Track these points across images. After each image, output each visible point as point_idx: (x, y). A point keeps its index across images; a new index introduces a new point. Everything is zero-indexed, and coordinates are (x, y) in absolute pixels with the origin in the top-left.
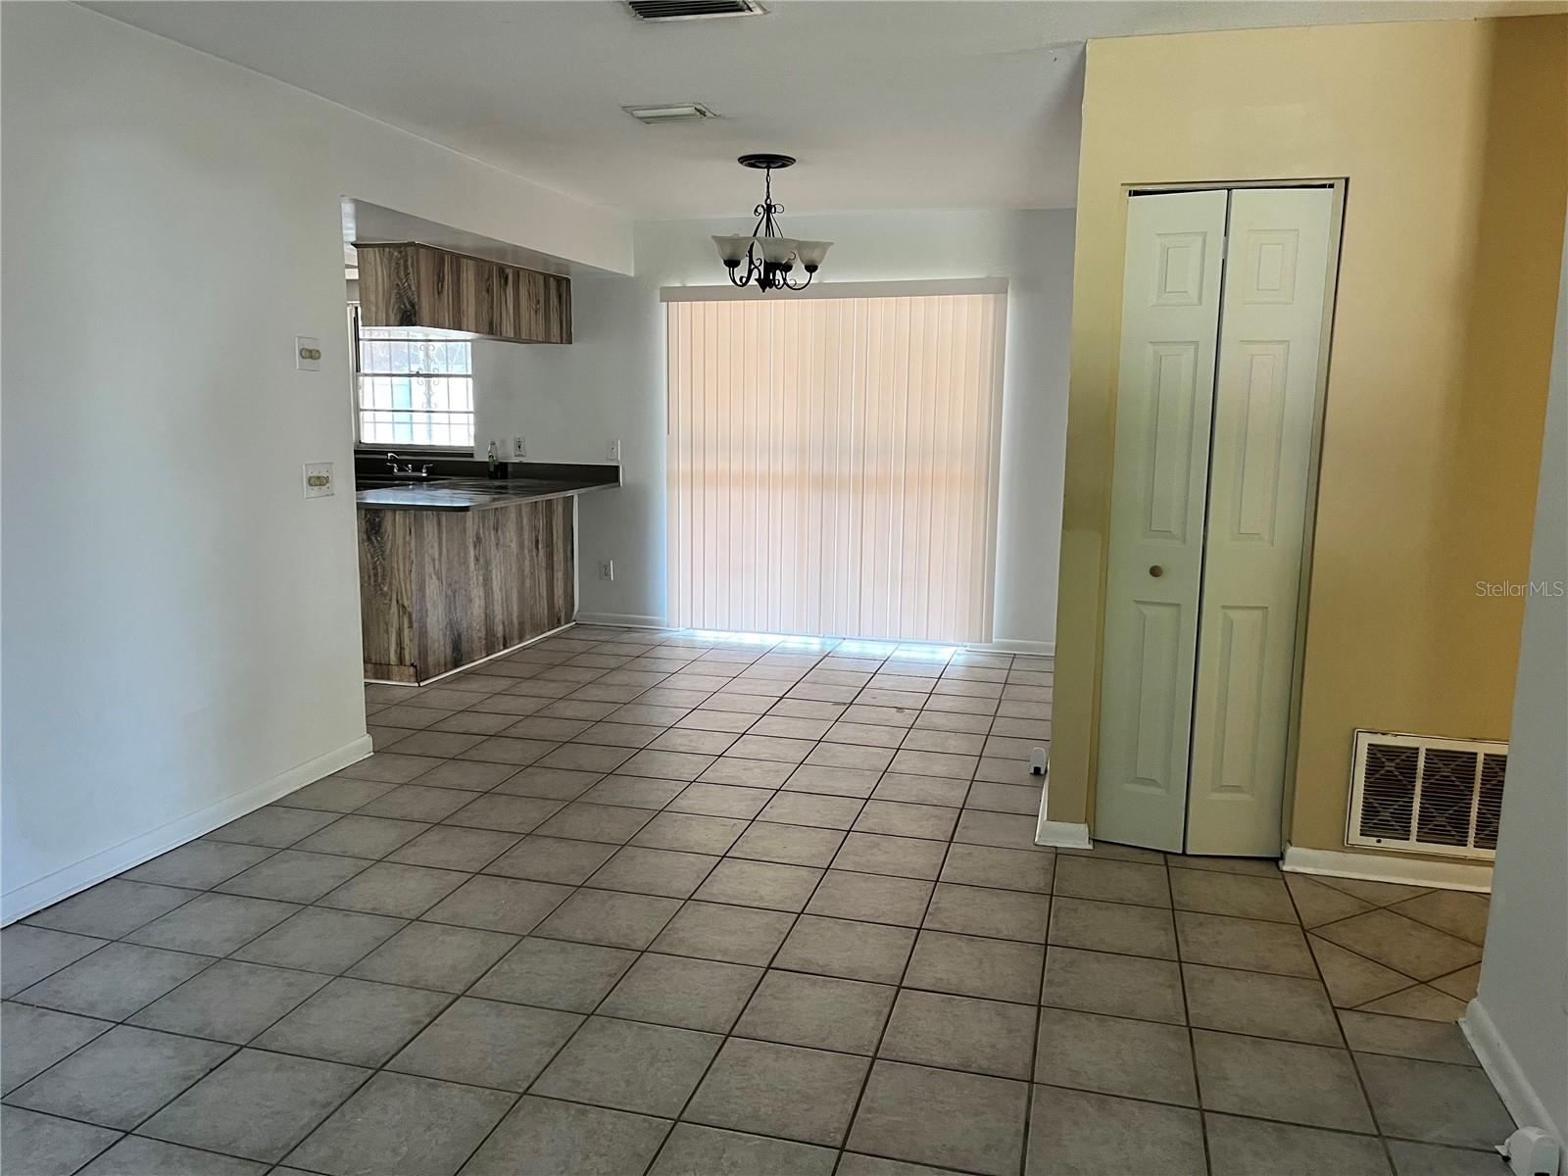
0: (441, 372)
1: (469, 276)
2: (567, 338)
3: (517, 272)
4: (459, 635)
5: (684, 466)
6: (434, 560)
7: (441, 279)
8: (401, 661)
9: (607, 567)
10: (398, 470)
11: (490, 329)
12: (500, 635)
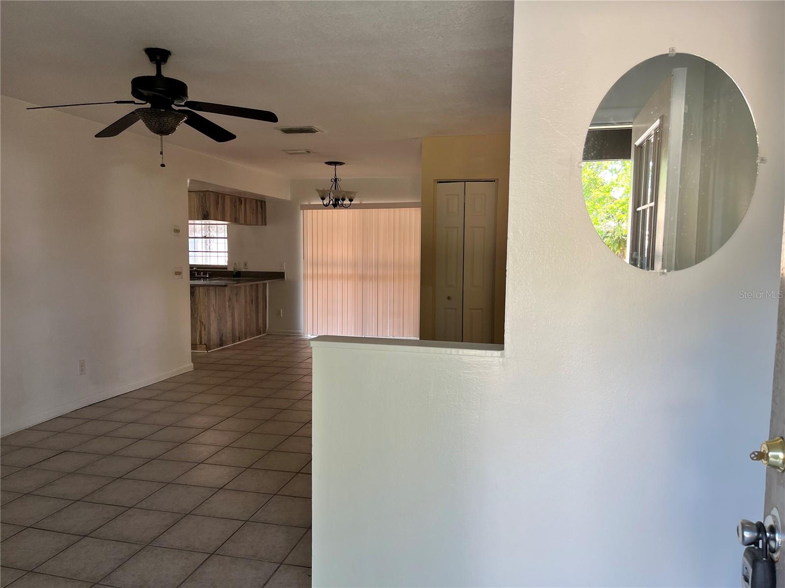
0: (215, 237)
1: (228, 201)
2: (264, 223)
3: (245, 199)
4: (222, 335)
5: (310, 271)
6: (213, 305)
7: (218, 203)
8: (201, 343)
9: (280, 312)
10: (198, 275)
11: (235, 220)
12: (237, 336)
